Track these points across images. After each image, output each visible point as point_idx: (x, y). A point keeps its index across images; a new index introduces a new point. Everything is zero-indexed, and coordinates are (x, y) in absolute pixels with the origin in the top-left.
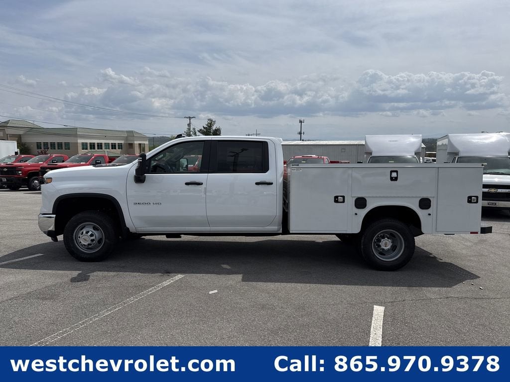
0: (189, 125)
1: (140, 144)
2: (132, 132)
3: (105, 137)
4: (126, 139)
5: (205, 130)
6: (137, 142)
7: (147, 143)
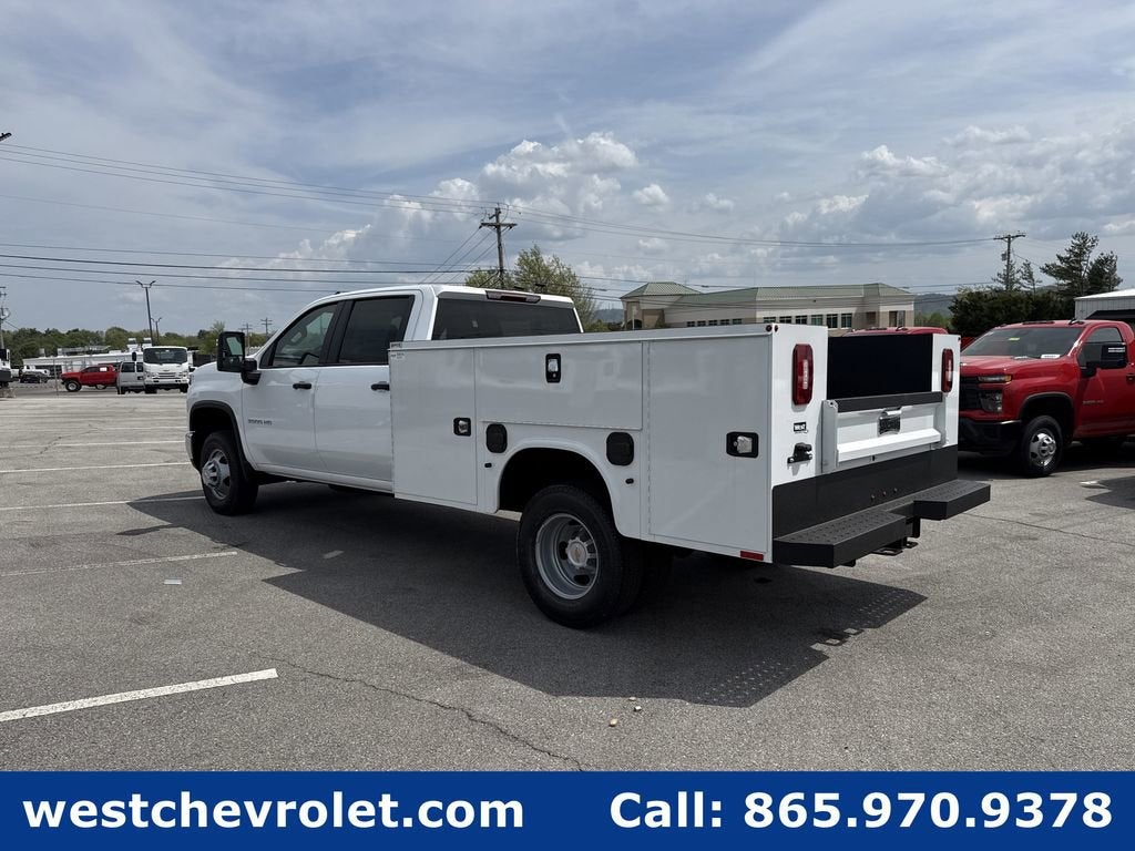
0: (1006, 256)
1: (893, 314)
2: (876, 285)
3: (815, 303)
4: (862, 302)
5: (1064, 265)
6: (885, 309)
7: (909, 308)
